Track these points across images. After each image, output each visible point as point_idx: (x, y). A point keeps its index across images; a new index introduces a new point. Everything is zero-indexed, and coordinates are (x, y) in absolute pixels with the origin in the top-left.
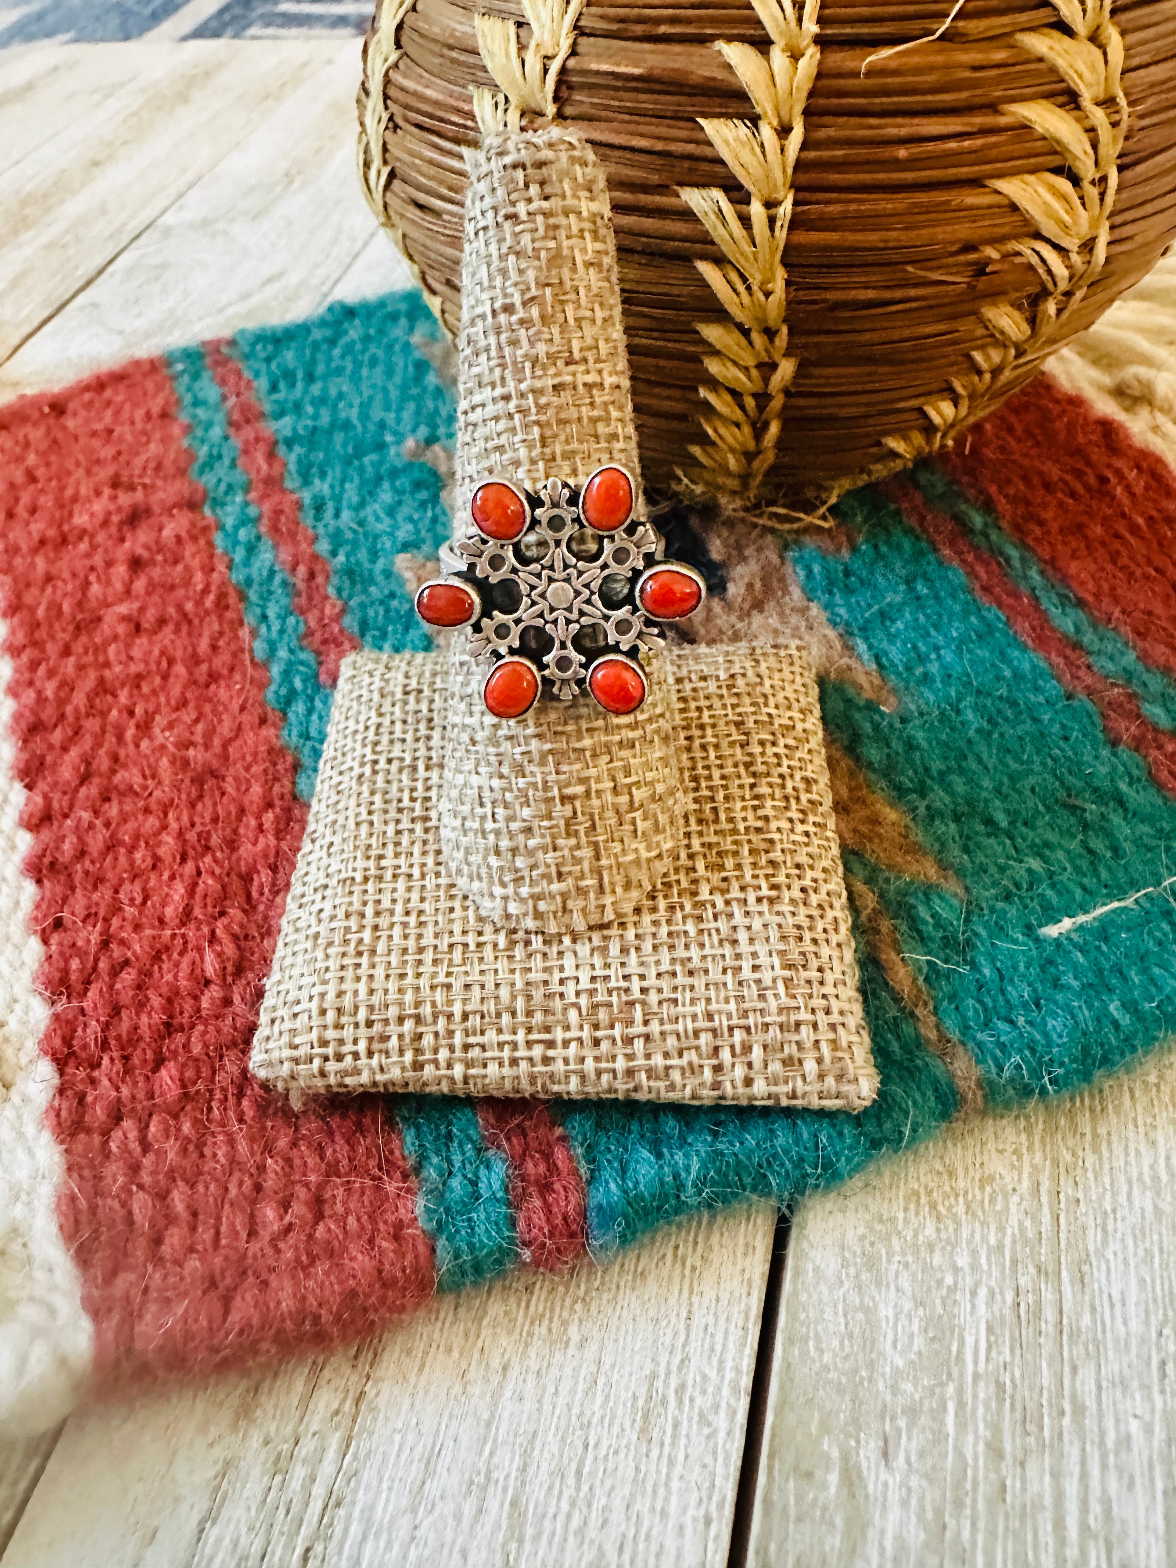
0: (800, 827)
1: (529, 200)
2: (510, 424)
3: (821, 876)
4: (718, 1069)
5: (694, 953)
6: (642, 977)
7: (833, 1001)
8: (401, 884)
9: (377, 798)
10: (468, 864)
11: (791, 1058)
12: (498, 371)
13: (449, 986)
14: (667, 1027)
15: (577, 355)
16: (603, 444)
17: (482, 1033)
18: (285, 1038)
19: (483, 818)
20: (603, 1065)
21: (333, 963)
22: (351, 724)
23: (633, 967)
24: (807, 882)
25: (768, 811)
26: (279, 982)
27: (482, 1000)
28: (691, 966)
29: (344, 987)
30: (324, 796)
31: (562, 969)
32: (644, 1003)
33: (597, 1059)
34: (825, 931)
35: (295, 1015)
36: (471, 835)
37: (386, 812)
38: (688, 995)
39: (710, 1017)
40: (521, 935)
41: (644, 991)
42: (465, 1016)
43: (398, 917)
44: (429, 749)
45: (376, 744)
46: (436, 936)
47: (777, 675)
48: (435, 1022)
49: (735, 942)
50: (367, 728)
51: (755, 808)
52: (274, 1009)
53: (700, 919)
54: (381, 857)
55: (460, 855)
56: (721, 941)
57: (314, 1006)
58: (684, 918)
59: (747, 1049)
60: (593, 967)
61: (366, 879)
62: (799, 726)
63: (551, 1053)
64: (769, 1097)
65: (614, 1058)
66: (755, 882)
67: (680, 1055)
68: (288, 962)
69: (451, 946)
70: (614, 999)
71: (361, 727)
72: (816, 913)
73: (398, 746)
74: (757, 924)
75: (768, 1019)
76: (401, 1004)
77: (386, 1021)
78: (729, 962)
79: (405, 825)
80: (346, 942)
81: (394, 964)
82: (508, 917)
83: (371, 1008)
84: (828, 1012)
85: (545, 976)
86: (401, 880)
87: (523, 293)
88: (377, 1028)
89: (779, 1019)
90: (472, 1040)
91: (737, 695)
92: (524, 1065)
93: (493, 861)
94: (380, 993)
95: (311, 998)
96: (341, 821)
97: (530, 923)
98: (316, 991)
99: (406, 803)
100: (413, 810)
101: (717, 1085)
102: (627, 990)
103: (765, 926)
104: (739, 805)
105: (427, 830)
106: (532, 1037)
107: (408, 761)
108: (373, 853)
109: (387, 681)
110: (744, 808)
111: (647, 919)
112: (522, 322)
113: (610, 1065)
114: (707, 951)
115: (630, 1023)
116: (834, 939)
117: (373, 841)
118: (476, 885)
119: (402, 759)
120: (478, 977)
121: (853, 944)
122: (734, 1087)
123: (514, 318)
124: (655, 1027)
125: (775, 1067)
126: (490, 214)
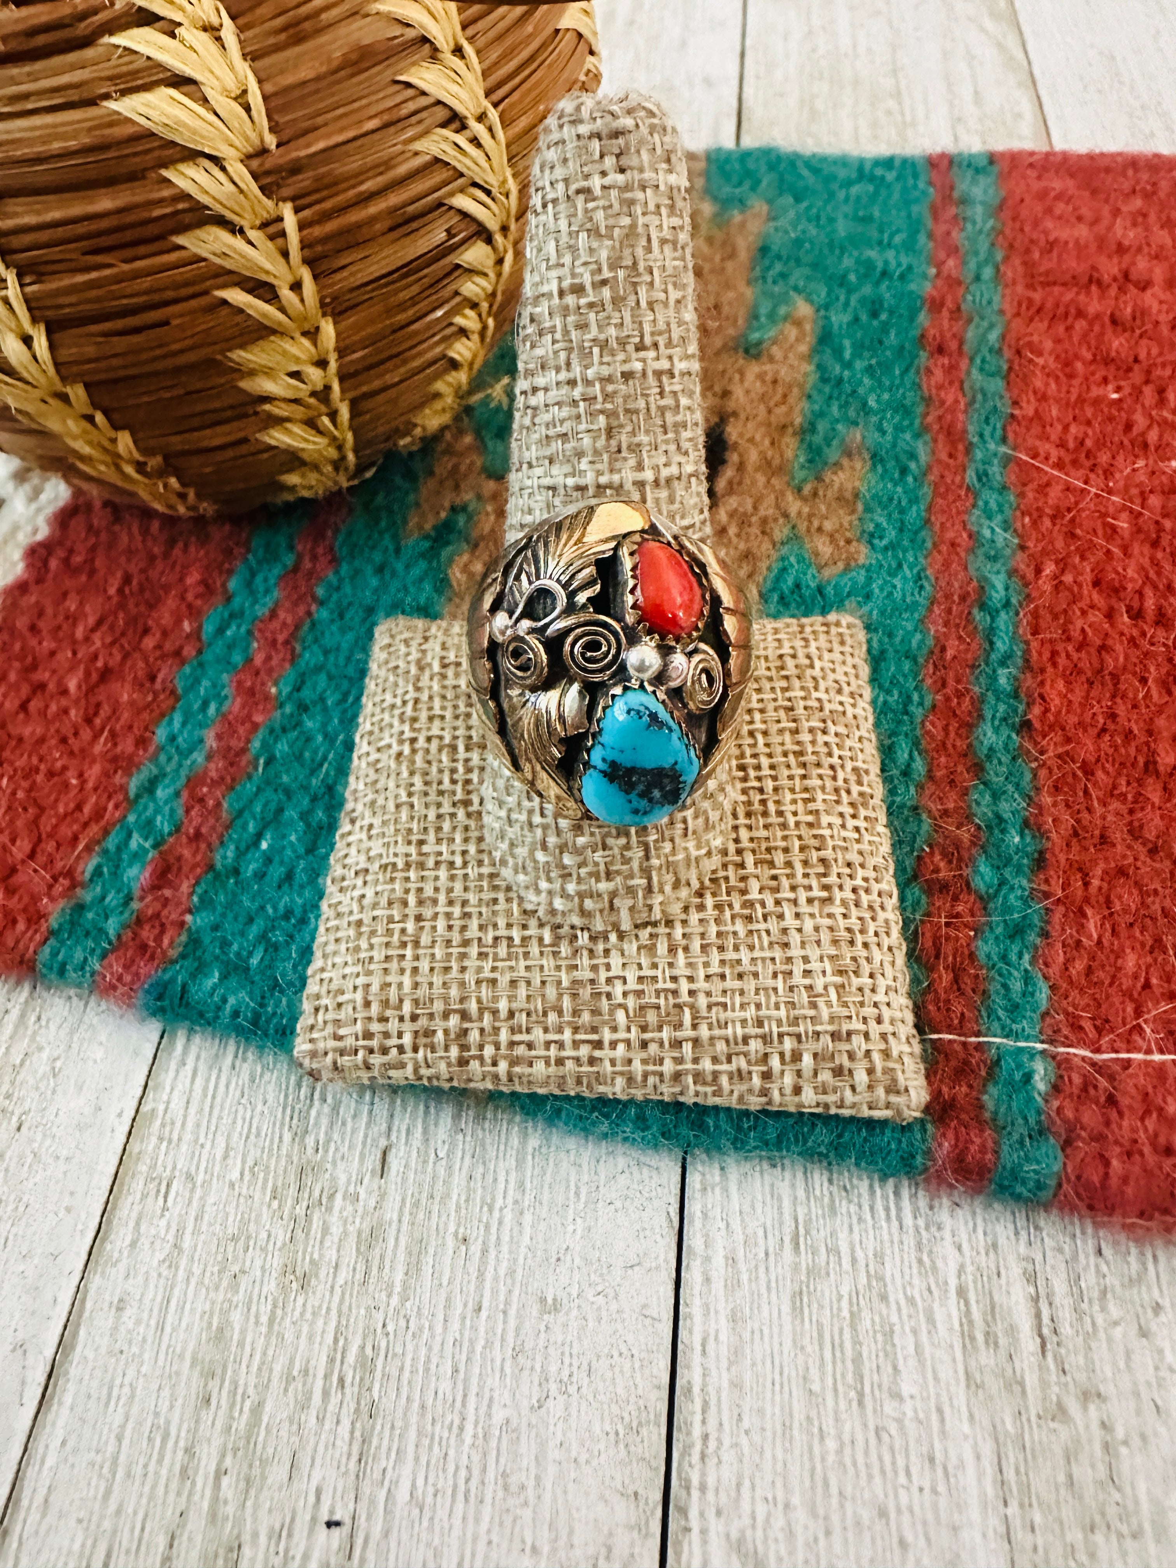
0: (851, 823)
1: (604, 174)
2: (574, 411)
3: (872, 874)
4: (767, 1076)
5: (745, 955)
6: (691, 979)
7: (884, 1008)
8: (443, 873)
9: (417, 780)
10: (513, 856)
11: (841, 1067)
12: (563, 355)
13: (494, 982)
14: (717, 1032)
15: (648, 340)
16: (671, 435)
17: (528, 1030)
18: (330, 1029)
19: (531, 812)
20: (651, 1068)
21: (378, 955)
22: (388, 697)
23: (681, 969)
24: (859, 882)
25: (819, 805)
26: (323, 970)
27: (529, 997)
28: (740, 969)
29: (389, 979)
30: (362, 773)
31: (608, 967)
32: (692, 1007)
33: (644, 1062)
34: (876, 934)
35: (340, 1005)
36: (517, 827)
37: (426, 794)
38: (738, 1000)
39: (760, 1023)
40: (566, 930)
41: (691, 993)
42: (511, 1014)
43: (441, 908)
44: (469, 728)
45: (414, 720)
46: (481, 927)
47: (827, 656)
48: (481, 1019)
49: (786, 945)
50: (404, 703)
51: (806, 801)
52: (318, 997)
53: (749, 919)
54: (421, 842)
55: (504, 846)
56: (771, 944)
57: (359, 996)
58: (733, 917)
59: (797, 1057)
60: (640, 967)
61: (408, 865)
62: (850, 711)
63: (597, 1053)
64: (818, 1105)
65: (661, 1062)
66: (806, 882)
67: (729, 1061)
68: (330, 948)
69: (496, 939)
70: (662, 1002)
71: (399, 702)
72: (867, 915)
73: (437, 723)
74: (808, 925)
75: (819, 1028)
76: (446, 999)
77: (431, 1016)
78: (780, 967)
79: (446, 808)
80: (389, 932)
81: (438, 956)
82: (553, 912)
83: (416, 1002)
84: (879, 1021)
85: (591, 975)
86: (443, 867)
87: (593, 274)
88: (423, 1022)
89: (830, 1028)
90: (517, 1038)
91: (787, 678)
92: (570, 1065)
93: (541, 856)
94: (425, 986)
95: (355, 988)
96: (381, 801)
97: (576, 920)
98: (360, 981)
99: (447, 785)
100: (454, 793)
101: (764, 1093)
102: (675, 993)
103: (817, 929)
104: (788, 797)
105: (469, 815)
106: (579, 1037)
107: (447, 740)
108: (414, 838)
109: (424, 652)
110: (794, 802)
111: (694, 917)
112: (591, 305)
113: (657, 1068)
114: (757, 954)
115: (679, 1026)
116: (886, 942)
117: (415, 826)
118: (521, 877)
119: (441, 738)
120: (523, 973)
121: (904, 948)
122: (782, 1095)
123: (583, 301)
124: (704, 1032)
125: (825, 1076)
126: (561, 186)
